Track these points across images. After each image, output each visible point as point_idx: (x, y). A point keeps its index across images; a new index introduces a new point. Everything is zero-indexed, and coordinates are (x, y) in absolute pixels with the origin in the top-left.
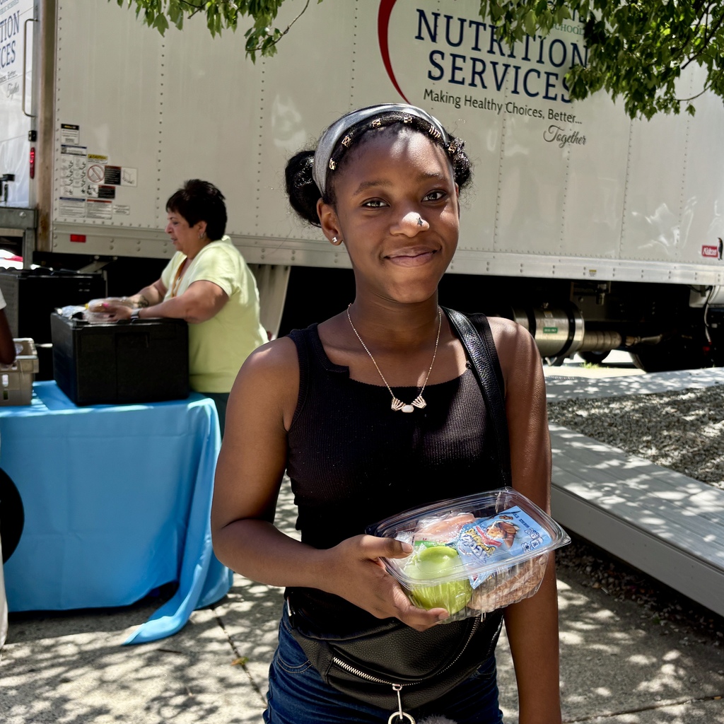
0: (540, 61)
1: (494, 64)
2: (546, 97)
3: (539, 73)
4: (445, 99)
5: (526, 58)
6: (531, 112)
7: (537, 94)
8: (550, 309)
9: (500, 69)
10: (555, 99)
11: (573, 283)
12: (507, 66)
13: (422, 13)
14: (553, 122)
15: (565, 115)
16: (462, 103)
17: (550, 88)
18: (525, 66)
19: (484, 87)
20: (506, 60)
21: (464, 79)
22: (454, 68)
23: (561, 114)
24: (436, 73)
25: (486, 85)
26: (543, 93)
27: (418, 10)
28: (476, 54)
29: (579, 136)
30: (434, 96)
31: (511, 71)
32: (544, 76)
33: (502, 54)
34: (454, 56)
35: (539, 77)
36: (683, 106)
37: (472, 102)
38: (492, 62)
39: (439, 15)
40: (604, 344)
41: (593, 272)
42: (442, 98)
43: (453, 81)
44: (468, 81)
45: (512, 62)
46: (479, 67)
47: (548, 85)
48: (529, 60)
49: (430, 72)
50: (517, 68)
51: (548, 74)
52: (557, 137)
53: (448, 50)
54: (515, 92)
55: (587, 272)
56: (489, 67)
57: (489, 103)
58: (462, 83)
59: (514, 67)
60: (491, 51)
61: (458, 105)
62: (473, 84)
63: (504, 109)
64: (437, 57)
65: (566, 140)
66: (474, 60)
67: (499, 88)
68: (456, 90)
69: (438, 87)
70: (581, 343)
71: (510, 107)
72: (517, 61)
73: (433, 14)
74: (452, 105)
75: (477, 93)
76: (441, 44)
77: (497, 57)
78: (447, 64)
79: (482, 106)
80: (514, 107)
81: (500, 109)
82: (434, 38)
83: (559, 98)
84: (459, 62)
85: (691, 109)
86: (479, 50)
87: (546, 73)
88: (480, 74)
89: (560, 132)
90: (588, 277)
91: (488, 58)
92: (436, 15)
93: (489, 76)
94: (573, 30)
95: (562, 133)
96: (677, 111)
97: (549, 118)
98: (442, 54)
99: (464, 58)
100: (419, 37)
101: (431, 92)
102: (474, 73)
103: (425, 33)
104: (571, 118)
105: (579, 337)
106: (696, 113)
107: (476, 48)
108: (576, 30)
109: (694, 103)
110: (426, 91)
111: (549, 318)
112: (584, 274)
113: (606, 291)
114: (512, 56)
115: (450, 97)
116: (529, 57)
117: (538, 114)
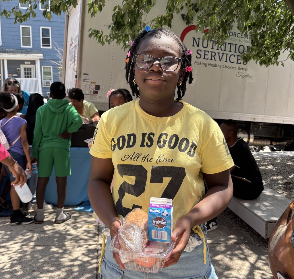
0: (235, 52)
1: (219, 53)
2: (237, 63)
3: (235, 56)
4: (201, 64)
5: (230, 51)
6: (232, 68)
7: (234, 62)
8: (241, 131)
9: (221, 55)
10: (240, 63)
12: (223, 54)
13: (194, 39)
14: (240, 71)
15: (244, 69)
16: (207, 65)
17: (239, 60)
18: (230, 54)
19: (215, 60)
20: (223, 52)
21: (208, 58)
22: (205, 55)
23: (243, 68)
24: (199, 56)
25: (216, 59)
26: (236, 62)
27: (193, 38)
28: (212, 50)
29: (249, 75)
30: (198, 63)
31: (225, 55)
32: (236, 57)
33: (222, 50)
34: (205, 51)
35: (235, 57)
36: (280, 64)
37: (211, 65)
38: (218, 53)
39: (200, 39)
41: (254, 119)
42: (200, 64)
43: (204, 58)
44: (210, 58)
45: (225, 52)
46: (213, 54)
47: (238, 59)
48: (231, 52)
49: (197, 56)
50: (227, 54)
51: (238, 56)
52: (241, 76)
53: (203, 49)
54: (226, 61)
55: (252, 119)
56: (217, 54)
57: (217, 65)
58: (208, 59)
59: (226, 54)
60: (218, 49)
61: (206, 66)
62: (211, 59)
63: (222, 67)
64: (199, 52)
65: (244, 77)
66: (212, 52)
67: (220, 60)
68: (205, 61)
69: (199, 61)
70: (253, 143)
71: (224, 66)
72: (227, 52)
73: (198, 38)
74: (204, 66)
75: (213, 62)
76: (201, 47)
77: (220, 51)
78: (202, 54)
79: (214, 66)
80: (226, 66)
81: (221, 67)
82: (198, 46)
83: (242, 63)
84: (207, 53)
85: (283, 65)
86: (214, 49)
87: (237, 55)
88: (214, 56)
89: (242, 74)
90: (252, 120)
91: (217, 51)
92: (199, 39)
93: (217, 57)
94: (247, 42)
95: (243, 74)
96: (277, 65)
97: (238, 70)
98: (201, 51)
99: (208, 51)
100: (193, 46)
101: (197, 62)
102: (212, 56)
103: (195, 44)
104: (246, 70)
105: (251, 140)
106: (284, 66)
107: (213, 48)
108: (248, 42)
109: (284, 63)
110: (195, 62)
111: (241, 134)
112: (251, 119)
113: (262, 126)
114: (225, 50)
115: (203, 63)
116: (231, 51)
117: (234, 68)
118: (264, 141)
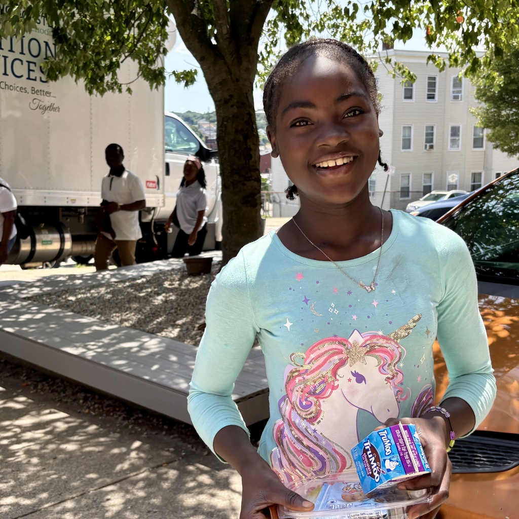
0: (22, 53)
2: (29, 78)
3: (22, 61)
5: (11, 50)
6: (18, 89)
7: (22, 76)
8: (45, 228)
10: (35, 80)
11: (60, 209)
14: (35, 96)
15: (43, 91)
17: (31, 72)
18: (11, 57)
23: (41, 91)
26: (26, 76)
29: (55, 106)
32: (26, 64)
35: (22, 64)
36: (124, 88)
40: (87, 250)
41: (74, 201)
47: (29, 70)
48: (14, 52)
50: (5, 57)
51: (29, 62)
52: (39, 107)
54: (5, 74)
55: (69, 200)
59: (3, 56)
65: (46, 109)
70: (71, 250)
71: (3, 85)
72: (5, 52)
80: (6, 85)
83: (38, 79)
85: (129, 90)
87: (27, 61)
89: (41, 103)
90: (70, 204)
94: (44, 32)
95: (43, 104)
96: (120, 91)
97: (32, 93)
104: (48, 93)
105: (68, 245)
106: (133, 93)
108: (46, 32)
109: (132, 86)
112: (68, 202)
113: (84, 213)
116: (14, 50)
117: (23, 91)
118: (86, 244)
